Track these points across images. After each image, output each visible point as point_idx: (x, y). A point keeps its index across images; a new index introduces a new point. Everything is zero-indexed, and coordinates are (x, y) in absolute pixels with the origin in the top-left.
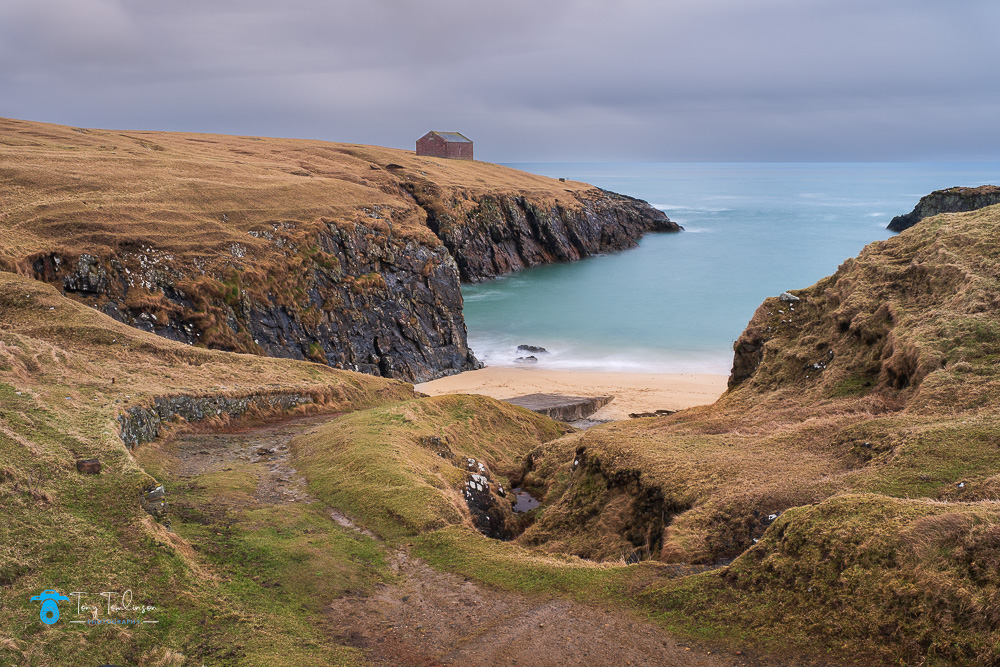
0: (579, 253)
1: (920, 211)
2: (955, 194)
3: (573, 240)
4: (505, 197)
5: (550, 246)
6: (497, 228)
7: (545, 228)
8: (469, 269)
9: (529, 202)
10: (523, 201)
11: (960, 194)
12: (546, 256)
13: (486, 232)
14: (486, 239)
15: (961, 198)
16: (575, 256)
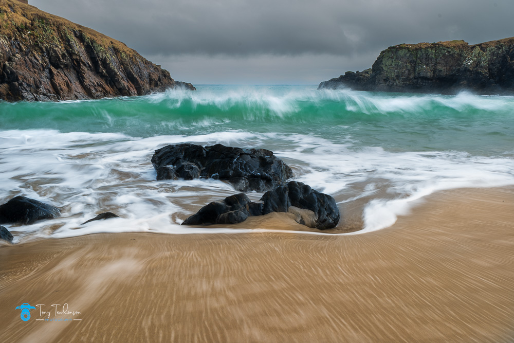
0: (136, 88)
1: (382, 61)
2: (405, 48)
3: (130, 77)
4: (62, 24)
5: (111, 79)
6: (55, 51)
7: (104, 61)
8: (21, 85)
9: (88, 36)
10: (81, 35)
11: (408, 48)
12: (108, 88)
13: (42, 52)
14: (43, 59)
15: (409, 51)
16: (133, 91)
